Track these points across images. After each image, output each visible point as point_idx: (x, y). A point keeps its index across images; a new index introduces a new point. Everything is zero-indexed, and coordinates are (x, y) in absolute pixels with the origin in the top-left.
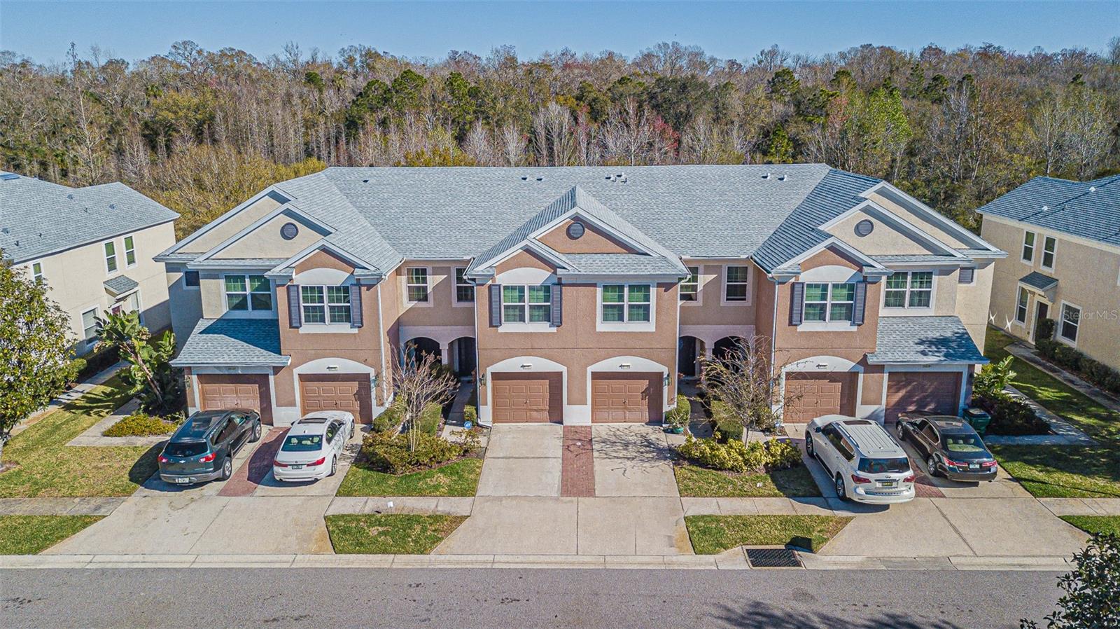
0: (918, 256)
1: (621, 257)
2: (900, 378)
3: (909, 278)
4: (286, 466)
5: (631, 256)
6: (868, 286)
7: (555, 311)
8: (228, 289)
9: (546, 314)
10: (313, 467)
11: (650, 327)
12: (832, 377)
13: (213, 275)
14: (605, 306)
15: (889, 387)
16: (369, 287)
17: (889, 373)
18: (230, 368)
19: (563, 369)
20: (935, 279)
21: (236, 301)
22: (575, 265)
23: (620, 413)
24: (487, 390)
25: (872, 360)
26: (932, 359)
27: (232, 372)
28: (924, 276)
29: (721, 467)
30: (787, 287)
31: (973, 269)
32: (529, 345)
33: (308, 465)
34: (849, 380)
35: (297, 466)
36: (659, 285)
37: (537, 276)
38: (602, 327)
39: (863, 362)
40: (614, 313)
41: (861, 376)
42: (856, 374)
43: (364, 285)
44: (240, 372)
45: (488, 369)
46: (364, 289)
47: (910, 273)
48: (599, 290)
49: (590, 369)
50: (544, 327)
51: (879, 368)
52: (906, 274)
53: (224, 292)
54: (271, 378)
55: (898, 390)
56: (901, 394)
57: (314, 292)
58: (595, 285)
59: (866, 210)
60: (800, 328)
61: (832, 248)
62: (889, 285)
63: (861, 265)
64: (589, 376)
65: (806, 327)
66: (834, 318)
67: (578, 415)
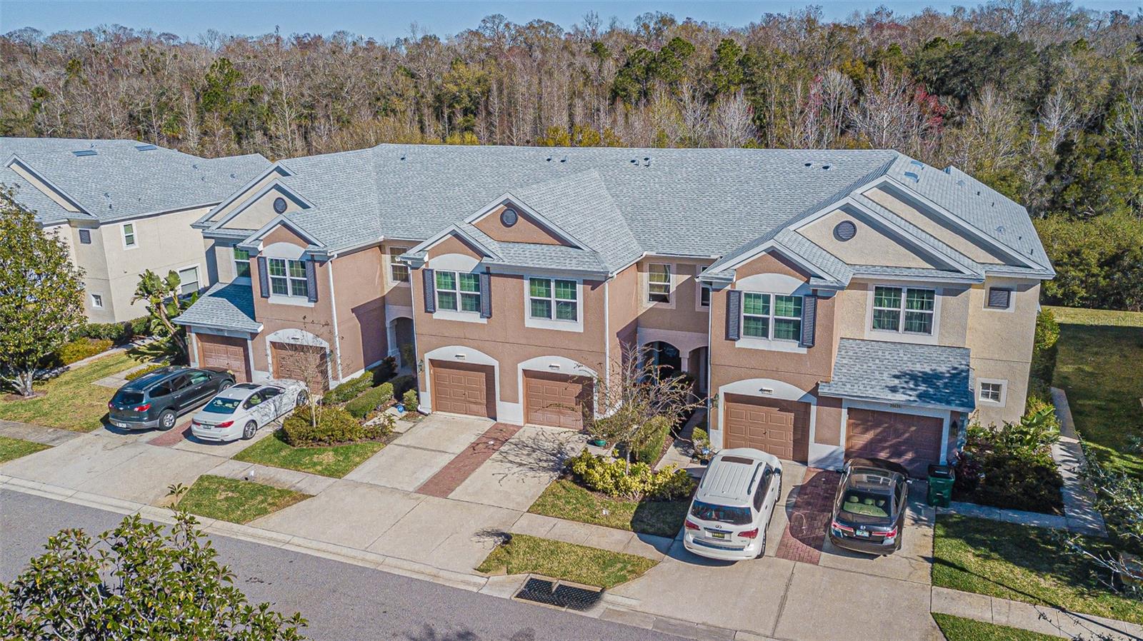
0: (914, 269)
1: (552, 248)
2: (864, 416)
3: (904, 295)
4: (199, 424)
5: (563, 248)
6: (819, 301)
7: (484, 301)
8: (236, 257)
9: (475, 303)
10: (220, 429)
11: (577, 327)
12: (783, 405)
13: (226, 244)
14: (534, 301)
15: (849, 425)
16: (322, 263)
17: (848, 408)
18: (218, 330)
19: (495, 363)
20: (938, 299)
21: (243, 269)
22: (501, 254)
23: (554, 417)
24: (426, 376)
25: (823, 390)
26: (900, 397)
27: (220, 334)
28: (923, 295)
30: (723, 294)
31: (1009, 290)
32: (461, 335)
33: (216, 427)
34: (800, 410)
35: (207, 426)
36: (585, 282)
37: (464, 263)
38: (531, 322)
39: (814, 392)
40: (542, 309)
41: (814, 408)
42: (809, 405)
43: (318, 261)
44: (226, 334)
45: (426, 356)
46: (317, 265)
47: (905, 289)
48: (527, 283)
49: (522, 366)
50: (474, 317)
51: (836, 402)
52: (900, 290)
53: (233, 259)
54: (249, 342)
55: (866, 431)
56: (869, 436)
57: (278, 264)
58: (521, 277)
59: (847, 209)
60: (738, 344)
61: (773, 253)
62: (878, 302)
63: (807, 274)
64: (520, 373)
65: (745, 343)
66: (778, 335)
67: (511, 413)
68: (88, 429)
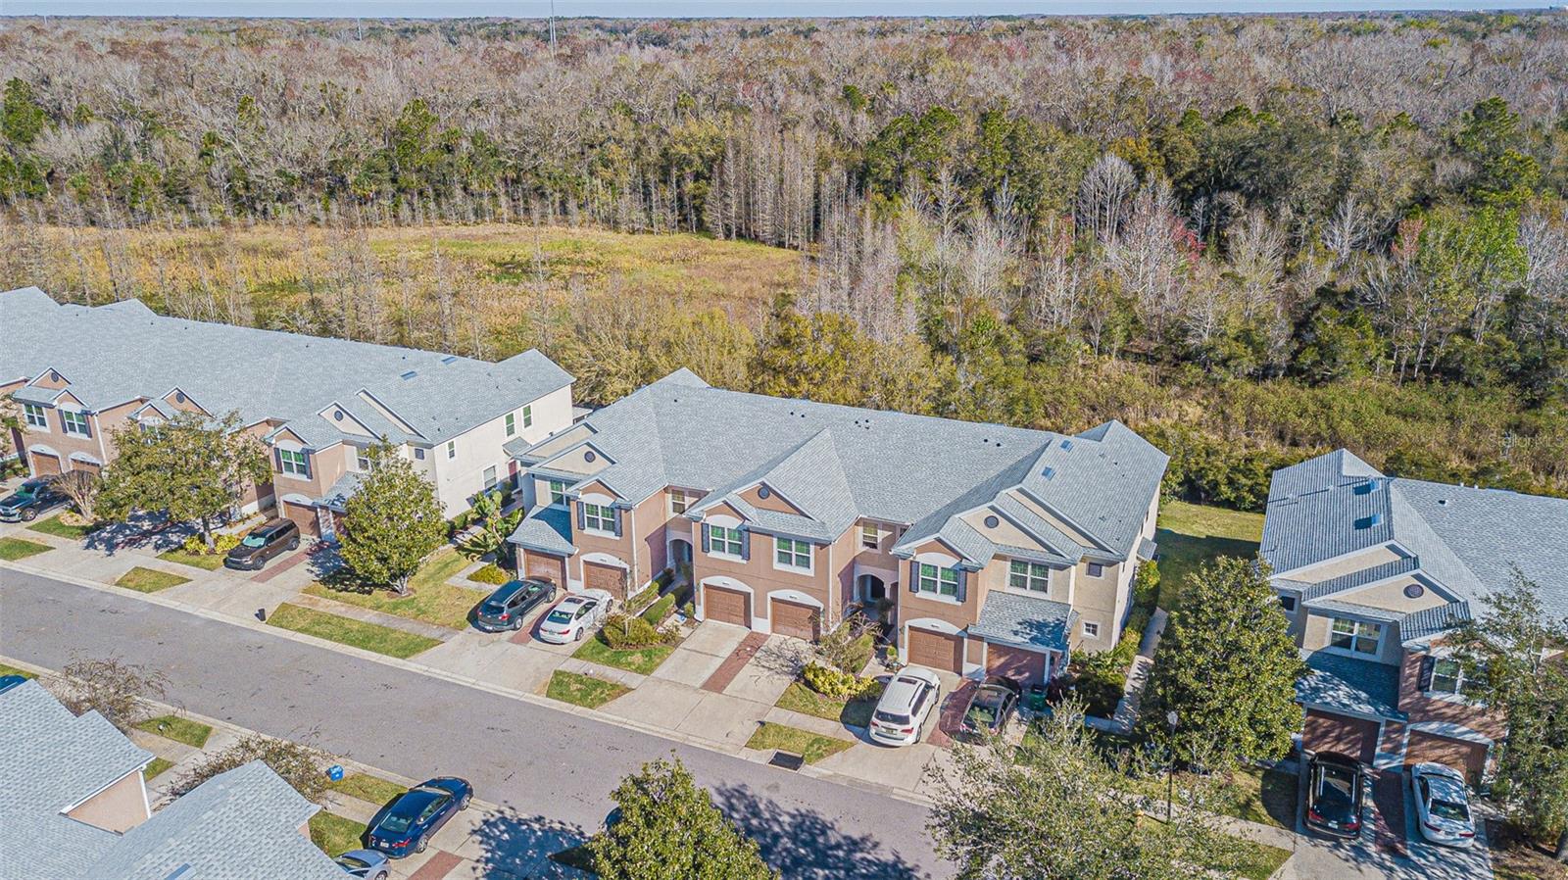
0: (1037, 552)
1: (794, 517)
2: (997, 648)
3: (1030, 567)
4: (548, 630)
6: (968, 574)
7: (745, 548)
8: (552, 488)
9: (738, 549)
10: (562, 635)
11: (810, 572)
12: (947, 637)
13: (543, 478)
14: (780, 552)
15: (989, 652)
16: (627, 511)
17: (988, 643)
18: (542, 548)
19: (751, 591)
20: (1051, 572)
21: (556, 498)
22: (756, 518)
23: (793, 630)
24: (701, 594)
25: (971, 631)
26: (1018, 639)
27: (543, 551)
28: (1042, 568)
29: (817, 691)
30: (908, 562)
31: (1101, 566)
32: (727, 569)
33: (560, 633)
34: (958, 640)
35: (552, 632)
36: (816, 544)
37: (731, 523)
38: (778, 566)
39: (965, 630)
40: (785, 558)
41: (966, 640)
42: (962, 638)
43: (624, 509)
44: (547, 552)
45: (702, 581)
46: (623, 511)
47: (1030, 563)
48: (775, 540)
49: (770, 595)
50: (737, 559)
51: (981, 639)
52: (1027, 564)
53: (549, 491)
54: (567, 560)
55: (1000, 657)
56: (1002, 660)
57: (593, 508)
58: (771, 536)
59: (992, 508)
60: (917, 595)
61: (939, 540)
62: (1014, 569)
63: (962, 557)
64: (769, 599)
65: (922, 594)
66: (943, 592)
67: (762, 625)
68: (459, 628)
